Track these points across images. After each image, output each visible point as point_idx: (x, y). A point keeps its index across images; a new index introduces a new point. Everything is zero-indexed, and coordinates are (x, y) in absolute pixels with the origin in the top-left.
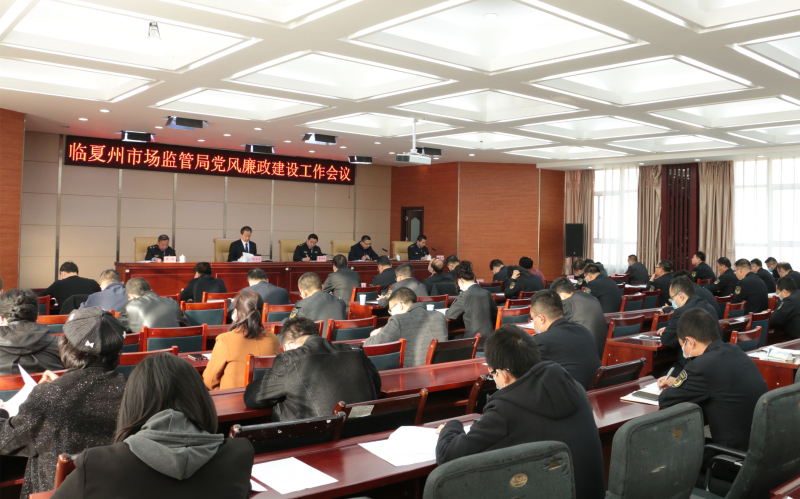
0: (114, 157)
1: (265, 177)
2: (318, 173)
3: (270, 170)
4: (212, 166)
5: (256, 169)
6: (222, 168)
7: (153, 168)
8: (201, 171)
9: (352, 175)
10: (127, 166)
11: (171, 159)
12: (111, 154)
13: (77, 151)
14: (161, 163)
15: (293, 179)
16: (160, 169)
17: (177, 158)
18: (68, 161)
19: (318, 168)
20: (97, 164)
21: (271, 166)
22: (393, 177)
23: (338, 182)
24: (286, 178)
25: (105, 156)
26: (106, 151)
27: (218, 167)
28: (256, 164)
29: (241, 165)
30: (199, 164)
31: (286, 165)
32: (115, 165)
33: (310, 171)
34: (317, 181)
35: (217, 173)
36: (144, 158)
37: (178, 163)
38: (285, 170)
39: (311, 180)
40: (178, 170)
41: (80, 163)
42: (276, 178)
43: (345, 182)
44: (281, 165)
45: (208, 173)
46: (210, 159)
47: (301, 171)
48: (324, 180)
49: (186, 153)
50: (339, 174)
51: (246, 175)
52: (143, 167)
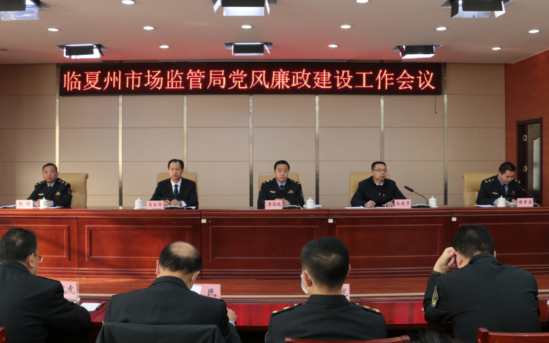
0: (111, 83)
1: (304, 91)
2: (383, 81)
3: (311, 82)
4: (229, 82)
5: (290, 83)
6: (242, 85)
7: (155, 92)
8: (216, 90)
9: (438, 81)
10: (126, 91)
11: (177, 79)
12: (107, 80)
13: (71, 80)
14: (165, 84)
15: (345, 91)
16: (165, 92)
17: (184, 77)
18: (64, 92)
19: (383, 76)
20: (92, 92)
21: (311, 77)
22: (506, 79)
23: (416, 91)
24: (334, 91)
25: (101, 83)
26: (102, 77)
27: (237, 83)
28: (290, 76)
29: (269, 79)
30: (213, 81)
31: (334, 74)
32: (112, 91)
33: (371, 80)
34: (383, 92)
35: (237, 91)
36: (144, 80)
37: (186, 83)
38: (333, 81)
39: (373, 92)
40: (186, 91)
41: (75, 93)
42: (319, 92)
43: (428, 92)
44: (326, 75)
45: (226, 92)
46: (226, 75)
47: (357, 80)
48: (394, 91)
49: (194, 70)
50: (416, 81)
51: (276, 91)
52: (144, 91)
